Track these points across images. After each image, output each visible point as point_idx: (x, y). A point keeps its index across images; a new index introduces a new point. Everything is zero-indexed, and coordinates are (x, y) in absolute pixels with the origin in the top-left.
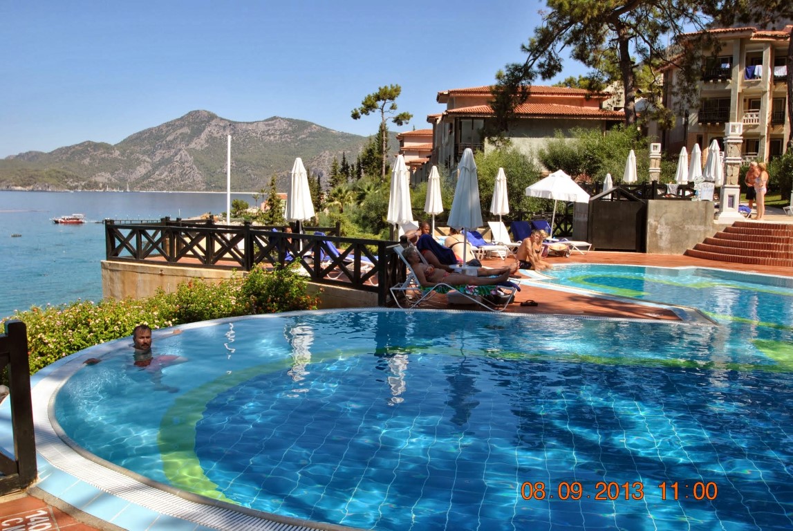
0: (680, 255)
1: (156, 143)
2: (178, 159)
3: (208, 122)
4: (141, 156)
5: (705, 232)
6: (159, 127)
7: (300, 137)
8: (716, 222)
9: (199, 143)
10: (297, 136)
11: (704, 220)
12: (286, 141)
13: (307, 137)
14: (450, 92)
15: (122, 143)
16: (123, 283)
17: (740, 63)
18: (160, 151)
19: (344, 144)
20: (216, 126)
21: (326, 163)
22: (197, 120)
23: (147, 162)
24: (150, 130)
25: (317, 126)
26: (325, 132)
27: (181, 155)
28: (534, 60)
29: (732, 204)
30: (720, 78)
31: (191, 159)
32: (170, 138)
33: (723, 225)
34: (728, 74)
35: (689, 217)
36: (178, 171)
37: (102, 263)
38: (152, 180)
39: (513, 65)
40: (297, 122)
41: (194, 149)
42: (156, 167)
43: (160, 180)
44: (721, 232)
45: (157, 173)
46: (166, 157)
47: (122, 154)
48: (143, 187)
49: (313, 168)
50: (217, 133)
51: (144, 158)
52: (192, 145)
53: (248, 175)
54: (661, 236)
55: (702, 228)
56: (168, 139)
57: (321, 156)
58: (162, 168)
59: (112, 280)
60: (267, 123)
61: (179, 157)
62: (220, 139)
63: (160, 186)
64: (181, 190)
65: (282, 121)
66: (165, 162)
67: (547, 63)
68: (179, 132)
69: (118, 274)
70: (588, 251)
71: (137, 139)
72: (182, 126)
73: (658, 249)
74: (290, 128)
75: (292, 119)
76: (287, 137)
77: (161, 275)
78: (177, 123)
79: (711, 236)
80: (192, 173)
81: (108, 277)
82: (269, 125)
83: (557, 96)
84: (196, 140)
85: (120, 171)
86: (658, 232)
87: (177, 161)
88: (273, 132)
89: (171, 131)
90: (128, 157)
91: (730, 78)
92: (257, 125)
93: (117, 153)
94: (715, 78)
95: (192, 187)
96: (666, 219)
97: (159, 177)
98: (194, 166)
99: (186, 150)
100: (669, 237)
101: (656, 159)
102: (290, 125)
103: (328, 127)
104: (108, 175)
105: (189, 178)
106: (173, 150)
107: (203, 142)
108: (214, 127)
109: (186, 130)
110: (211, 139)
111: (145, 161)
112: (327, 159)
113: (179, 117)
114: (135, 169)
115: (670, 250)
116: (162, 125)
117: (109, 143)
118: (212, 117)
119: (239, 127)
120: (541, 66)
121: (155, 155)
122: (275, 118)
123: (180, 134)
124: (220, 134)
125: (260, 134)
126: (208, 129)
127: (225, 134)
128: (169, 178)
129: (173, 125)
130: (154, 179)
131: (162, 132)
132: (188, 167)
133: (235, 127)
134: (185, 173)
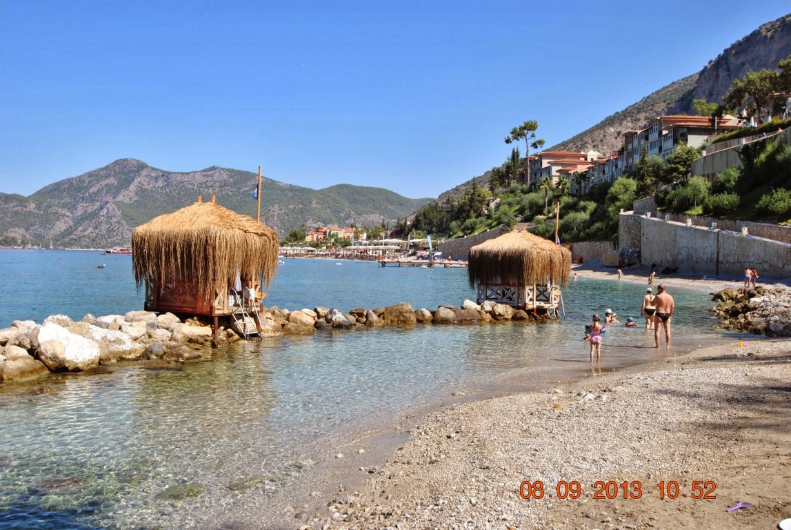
1: (78, 196)
2: (104, 214)
3: (138, 171)
4: (59, 210)
6: (80, 177)
7: (243, 190)
9: (127, 196)
10: (239, 189)
12: (227, 194)
13: (250, 190)
15: (36, 194)
18: (82, 205)
19: (293, 198)
20: (146, 176)
21: (275, 219)
22: (126, 170)
23: (67, 217)
24: (70, 181)
25: (262, 177)
26: (271, 184)
27: (108, 208)
31: (118, 213)
32: (93, 190)
36: (104, 227)
38: (74, 237)
40: (240, 173)
41: (122, 202)
42: (78, 222)
43: (84, 236)
45: (80, 228)
46: (90, 211)
47: (38, 207)
48: (65, 245)
50: (148, 185)
51: (64, 212)
52: (120, 198)
56: (91, 191)
57: (269, 210)
58: (85, 223)
60: (204, 173)
61: (105, 210)
62: (152, 191)
63: (84, 243)
65: (222, 171)
66: (89, 216)
68: (104, 182)
71: (55, 190)
72: (107, 176)
74: (231, 180)
75: (233, 170)
76: (228, 189)
78: (101, 173)
80: (121, 229)
82: (207, 176)
84: (124, 192)
85: (37, 226)
87: (103, 216)
88: (212, 183)
89: (95, 182)
90: (44, 211)
92: (194, 176)
93: (32, 205)
95: (119, 245)
97: (83, 234)
98: (123, 221)
99: (113, 203)
102: (231, 177)
103: (273, 179)
104: (22, 231)
105: (116, 235)
106: (98, 204)
107: (132, 194)
108: (144, 178)
109: (112, 181)
110: (141, 191)
111: (64, 215)
112: (276, 214)
113: (104, 166)
114: (54, 225)
116: (84, 175)
117: (22, 195)
118: (142, 166)
119: (172, 177)
121: (76, 209)
122: (213, 168)
123: (106, 185)
124: (152, 185)
125: (197, 186)
126: (137, 180)
127: (157, 186)
128: (94, 235)
129: (96, 175)
130: (76, 235)
131: (84, 183)
132: (116, 223)
133: (168, 179)
134: (112, 229)
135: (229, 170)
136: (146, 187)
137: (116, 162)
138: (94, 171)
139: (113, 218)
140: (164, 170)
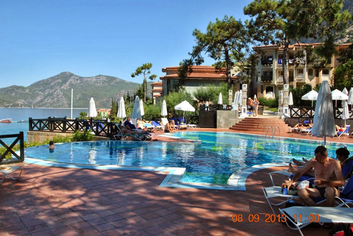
0: (228, 129)
1: (46, 87)
2: (56, 94)
3: (70, 77)
4: (39, 92)
5: (236, 121)
6: (47, 79)
7: (112, 84)
8: (239, 118)
9: (65, 87)
10: (110, 84)
11: (235, 117)
13: (114, 84)
14: (167, 68)
15: (30, 86)
16: (35, 138)
17: (276, 58)
18: (47, 90)
19: (131, 87)
22: (65, 76)
23: (42, 95)
24: (43, 80)
25: (119, 79)
26: (123, 82)
27: (57, 92)
28: (194, 58)
29: (244, 111)
30: (269, 64)
31: (62, 93)
32: (52, 84)
33: (242, 119)
34: (271, 62)
35: (230, 116)
36: (56, 99)
37: (28, 132)
39: (186, 60)
40: (110, 77)
41: (63, 89)
42: (45, 97)
43: (48, 103)
44: (241, 121)
45: (46, 100)
46: (51, 93)
47: (30, 91)
48: (40, 106)
49: (117, 98)
52: (62, 87)
53: (87, 101)
54: (221, 122)
55: (235, 120)
57: (121, 92)
58: (48, 97)
59: (31, 138)
61: (56, 92)
62: (75, 85)
63: (47, 106)
64: (57, 108)
65: (103, 77)
66: (50, 95)
67: (198, 59)
68: (57, 81)
69: (33, 136)
70: (196, 128)
71: (37, 85)
72: (58, 79)
73: (221, 127)
74: (107, 80)
75: (108, 76)
76: (106, 84)
77: (48, 135)
78: (56, 77)
79: (238, 123)
80: (62, 100)
81: (29, 137)
82: (97, 78)
83: (209, 70)
84: (64, 85)
85: (29, 99)
86: (220, 121)
87: (55, 95)
88: (99, 81)
89: (53, 81)
90: (32, 93)
91: (272, 64)
92: (92, 79)
93: (28, 91)
94: (267, 64)
95: (62, 106)
96: (223, 117)
97: (47, 102)
98: (63, 97)
99: (60, 90)
100: (224, 123)
101: (231, 96)
102: (107, 79)
103: (124, 80)
104: (23, 101)
105: (61, 102)
106: (54, 90)
107: (67, 86)
108: (72, 80)
109: (60, 81)
110: (71, 85)
111: (40, 94)
113: (57, 75)
114: (36, 98)
115: (225, 127)
116: (49, 78)
117: (24, 86)
118: (72, 75)
119: (84, 79)
120: (196, 60)
121: (45, 92)
122: (100, 75)
123: (57, 82)
124: (75, 82)
125: (94, 82)
126: (70, 80)
127: (77, 83)
128: (52, 102)
129: (53, 78)
130: (44, 102)
131: (49, 81)
132: (60, 97)
133: (82, 80)
134: (59, 100)
135: (106, 76)
136: (73, 83)
137: (61, 73)
138: (53, 77)
139: (59, 95)
140: (80, 76)
